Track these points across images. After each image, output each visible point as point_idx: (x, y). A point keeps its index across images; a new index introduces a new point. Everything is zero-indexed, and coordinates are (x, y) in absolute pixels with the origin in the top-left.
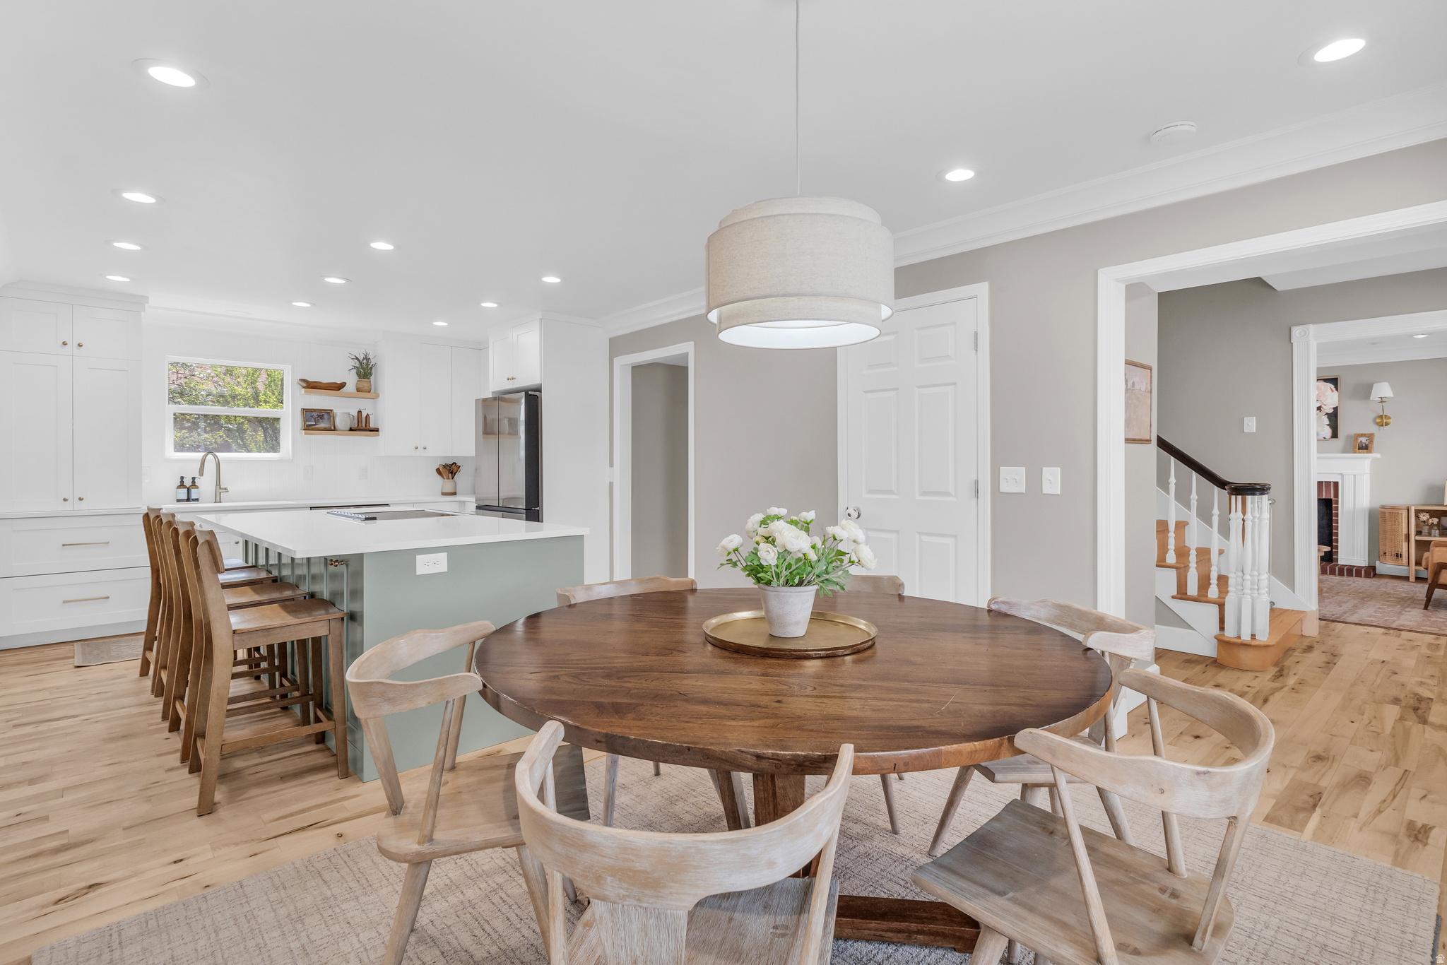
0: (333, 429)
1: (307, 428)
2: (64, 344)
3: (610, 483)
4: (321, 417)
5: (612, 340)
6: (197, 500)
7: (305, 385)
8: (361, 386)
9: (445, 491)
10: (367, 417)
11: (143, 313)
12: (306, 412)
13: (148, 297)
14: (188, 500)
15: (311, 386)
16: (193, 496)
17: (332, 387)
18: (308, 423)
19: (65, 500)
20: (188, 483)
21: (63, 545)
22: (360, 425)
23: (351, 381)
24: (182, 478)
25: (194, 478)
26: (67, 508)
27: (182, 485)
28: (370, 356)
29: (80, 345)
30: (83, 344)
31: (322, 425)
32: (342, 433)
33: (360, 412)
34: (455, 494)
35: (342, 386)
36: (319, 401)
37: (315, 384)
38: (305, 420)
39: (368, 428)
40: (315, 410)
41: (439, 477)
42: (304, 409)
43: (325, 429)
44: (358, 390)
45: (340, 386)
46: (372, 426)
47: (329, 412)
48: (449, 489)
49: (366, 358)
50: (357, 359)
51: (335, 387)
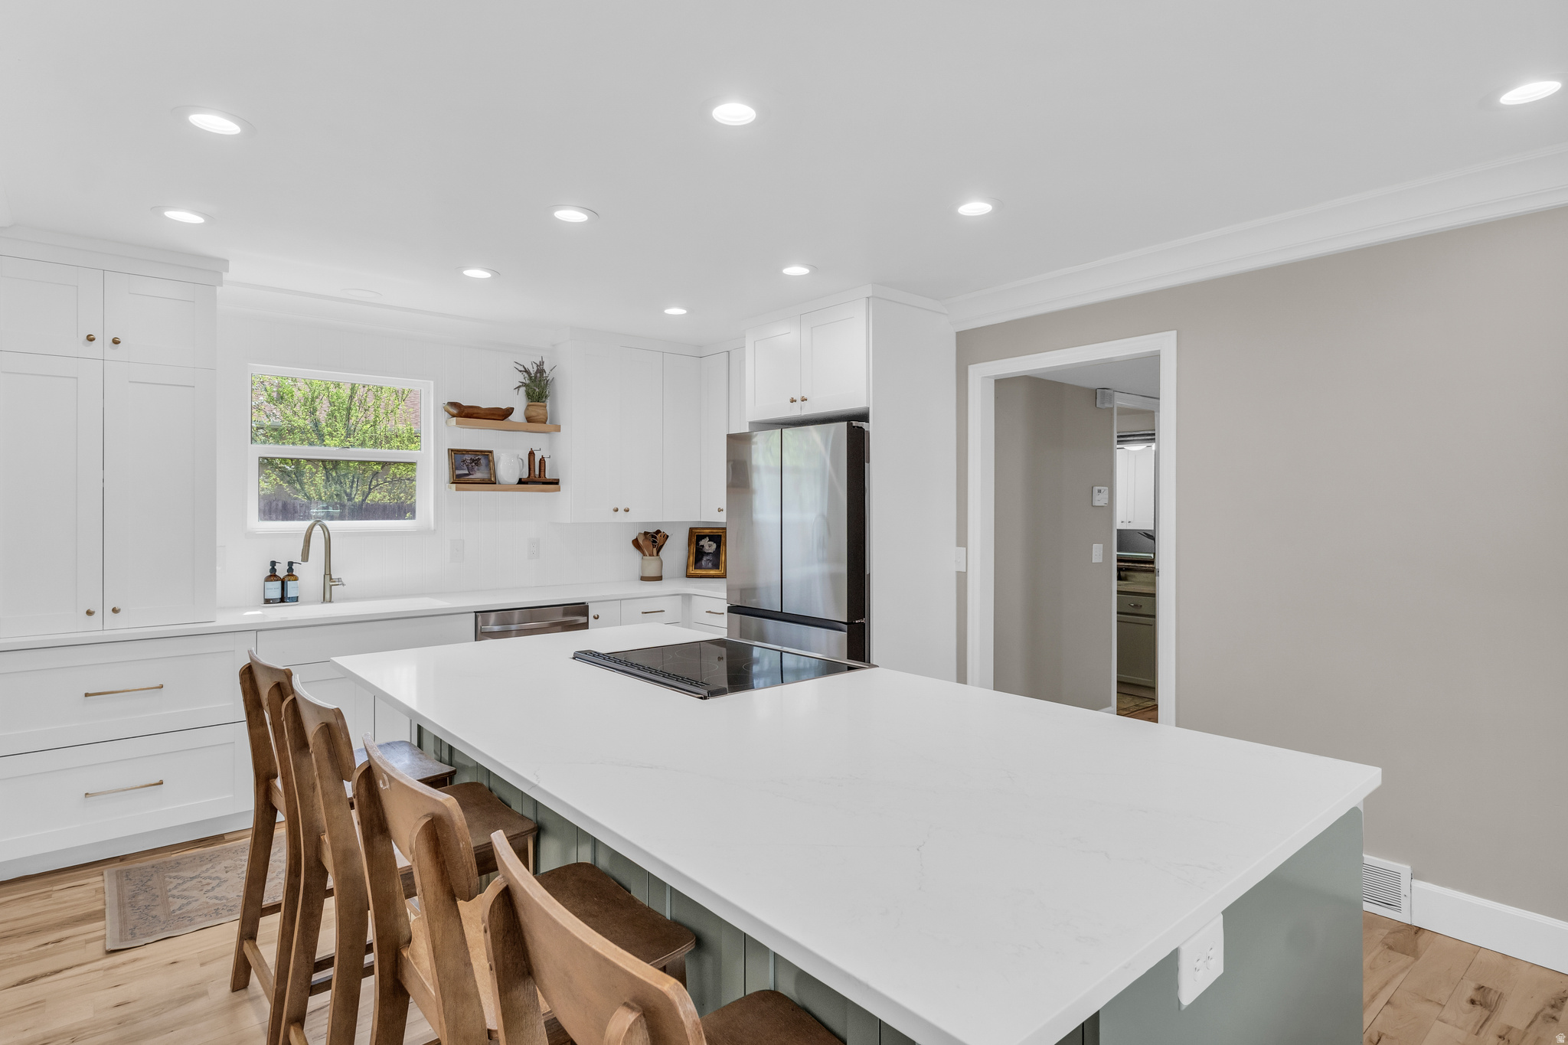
0: (491, 481)
1: (458, 480)
2: (90, 339)
3: (958, 573)
4: (477, 462)
5: (961, 336)
6: (296, 599)
7: (455, 411)
8: (534, 414)
9: (647, 574)
10: (542, 461)
11: (219, 289)
12: (456, 454)
13: (228, 261)
14: (282, 600)
15: (464, 413)
16: (291, 593)
17: (493, 414)
18: (458, 472)
19: (89, 613)
20: (281, 571)
21: (87, 695)
22: (532, 475)
23: (518, 403)
24: (273, 563)
25: (291, 564)
26: (92, 629)
27: (273, 576)
28: (546, 367)
29: (116, 342)
30: (121, 340)
31: (478, 475)
32: (508, 488)
33: (531, 454)
34: (660, 578)
35: (508, 412)
36: (474, 437)
37: (470, 411)
38: (454, 467)
39: (542, 480)
40: (468, 452)
41: (637, 554)
42: (452, 450)
43: (482, 482)
44: (529, 419)
45: (503, 414)
46: (548, 476)
47: (487, 455)
48: (652, 571)
49: (541, 371)
50: (527, 371)
51: (499, 415)
